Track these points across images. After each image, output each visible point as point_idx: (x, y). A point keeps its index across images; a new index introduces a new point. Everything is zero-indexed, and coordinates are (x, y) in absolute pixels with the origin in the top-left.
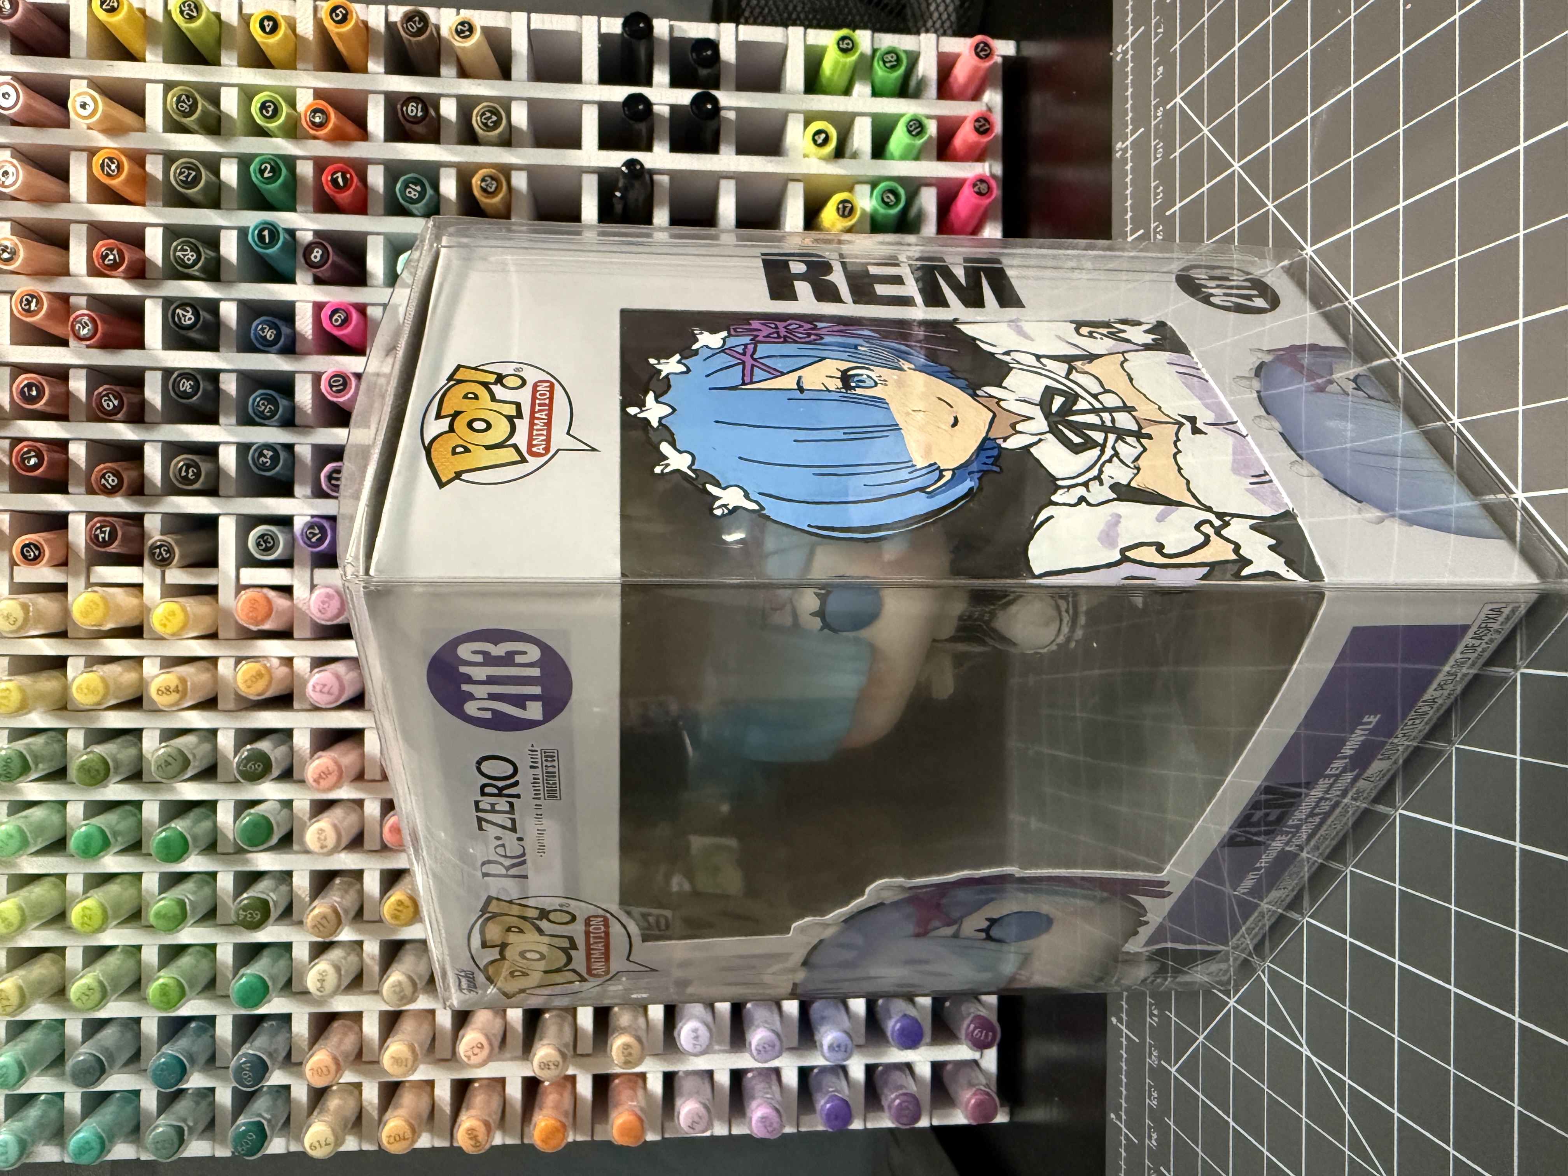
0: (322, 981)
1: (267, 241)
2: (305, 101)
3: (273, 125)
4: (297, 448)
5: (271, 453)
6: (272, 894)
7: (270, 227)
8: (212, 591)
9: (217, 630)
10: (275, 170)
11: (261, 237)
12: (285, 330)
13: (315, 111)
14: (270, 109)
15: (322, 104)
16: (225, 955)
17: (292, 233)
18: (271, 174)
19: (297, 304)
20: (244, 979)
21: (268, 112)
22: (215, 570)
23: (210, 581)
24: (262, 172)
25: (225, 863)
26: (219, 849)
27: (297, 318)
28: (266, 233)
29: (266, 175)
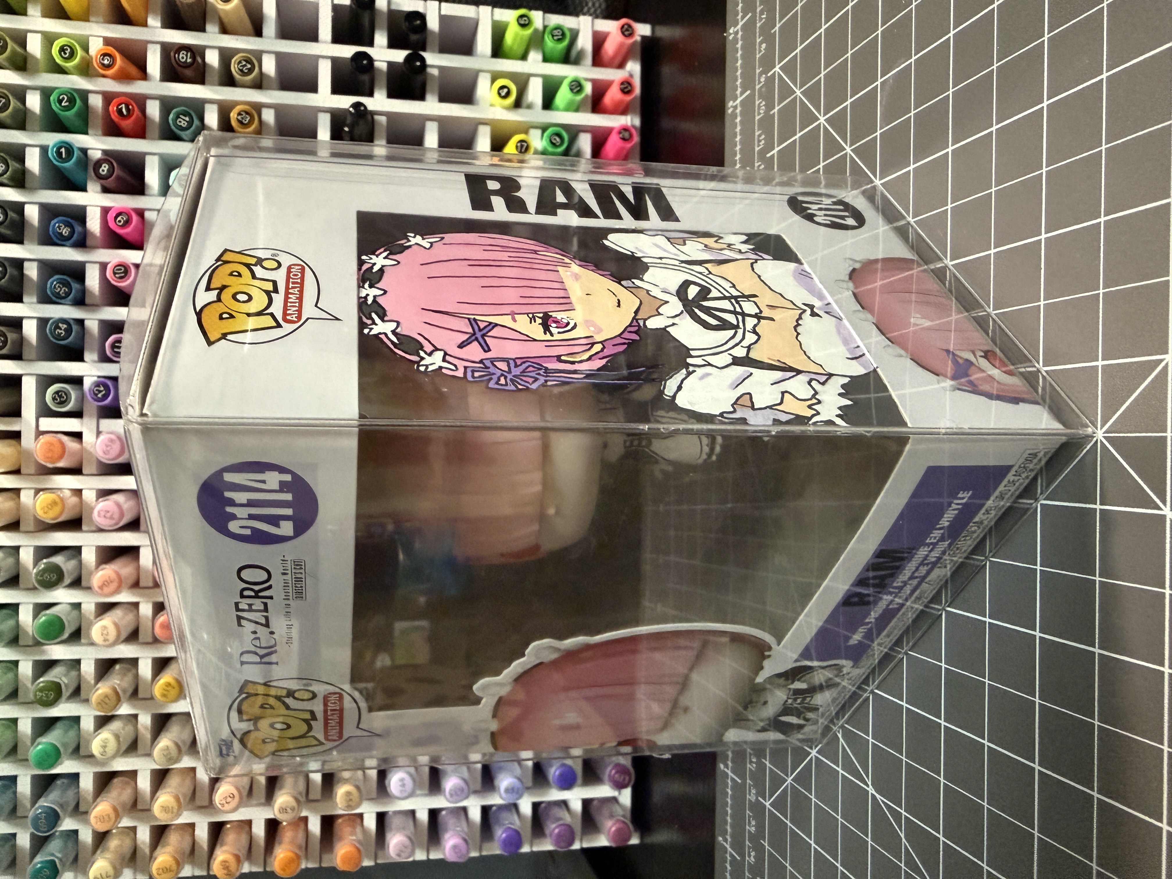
0: (104, 747)
1: (64, 156)
2: (96, 46)
3: (69, 65)
4: (87, 323)
5: (65, 326)
6: (64, 679)
7: (68, 146)
8: (16, 436)
9: (20, 466)
10: (72, 101)
11: (59, 154)
12: (78, 229)
13: (105, 55)
14: (68, 52)
15: (110, 50)
16: (25, 727)
17: (84, 151)
18: (67, 104)
19: (88, 209)
20: (40, 747)
21: (65, 54)
22: (19, 419)
23: (15, 428)
24: (60, 101)
25: (24, 653)
26: (21, 642)
27: (88, 220)
28: (63, 150)
29: (63, 104)
